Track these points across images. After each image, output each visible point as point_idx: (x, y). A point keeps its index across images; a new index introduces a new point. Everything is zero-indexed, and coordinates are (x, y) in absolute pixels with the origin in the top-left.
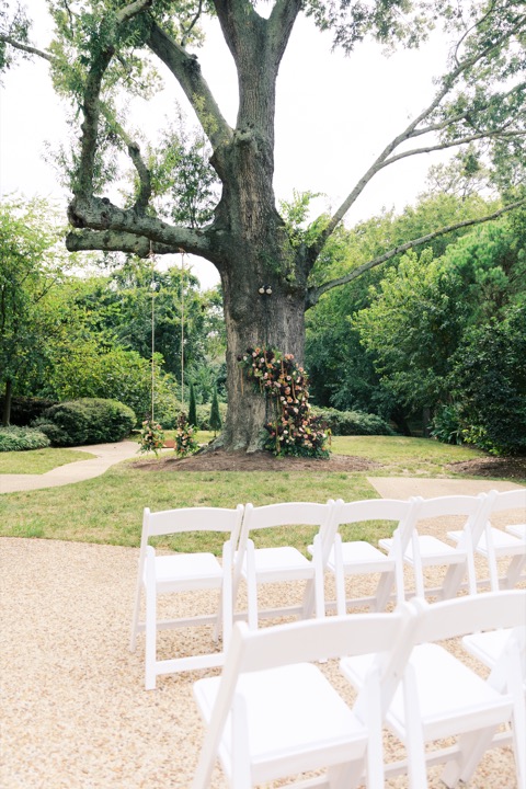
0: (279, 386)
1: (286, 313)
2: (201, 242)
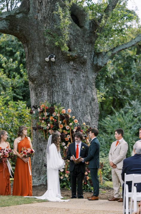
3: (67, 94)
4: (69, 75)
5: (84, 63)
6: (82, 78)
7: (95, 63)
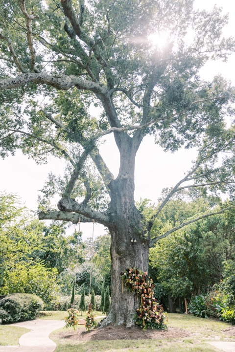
0: (141, 288)
1: (142, 251)
2: (106, 218)
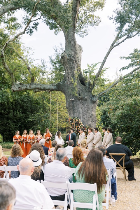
2: (54, 88)
3: (80, 113)
4: (80, 106)
5: (86, 100)
6: (86, 106)
7: (92, 100)
